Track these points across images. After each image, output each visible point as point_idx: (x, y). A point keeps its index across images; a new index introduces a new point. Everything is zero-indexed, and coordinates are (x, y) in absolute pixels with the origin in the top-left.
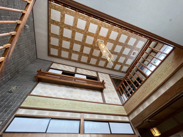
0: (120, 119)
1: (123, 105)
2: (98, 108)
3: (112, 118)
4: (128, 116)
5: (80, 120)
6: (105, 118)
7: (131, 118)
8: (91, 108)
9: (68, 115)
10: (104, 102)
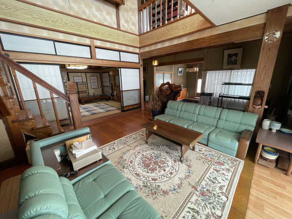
0: (131, 49)
1: (139, 36)
2: (110, 35)
3: (124, 48)
4: (140, 48)
5: (90, 46)
6: (117, 47)
7: (142, 51)
8: (102, 33)
9: (75, 39)
10: (118, 28)
